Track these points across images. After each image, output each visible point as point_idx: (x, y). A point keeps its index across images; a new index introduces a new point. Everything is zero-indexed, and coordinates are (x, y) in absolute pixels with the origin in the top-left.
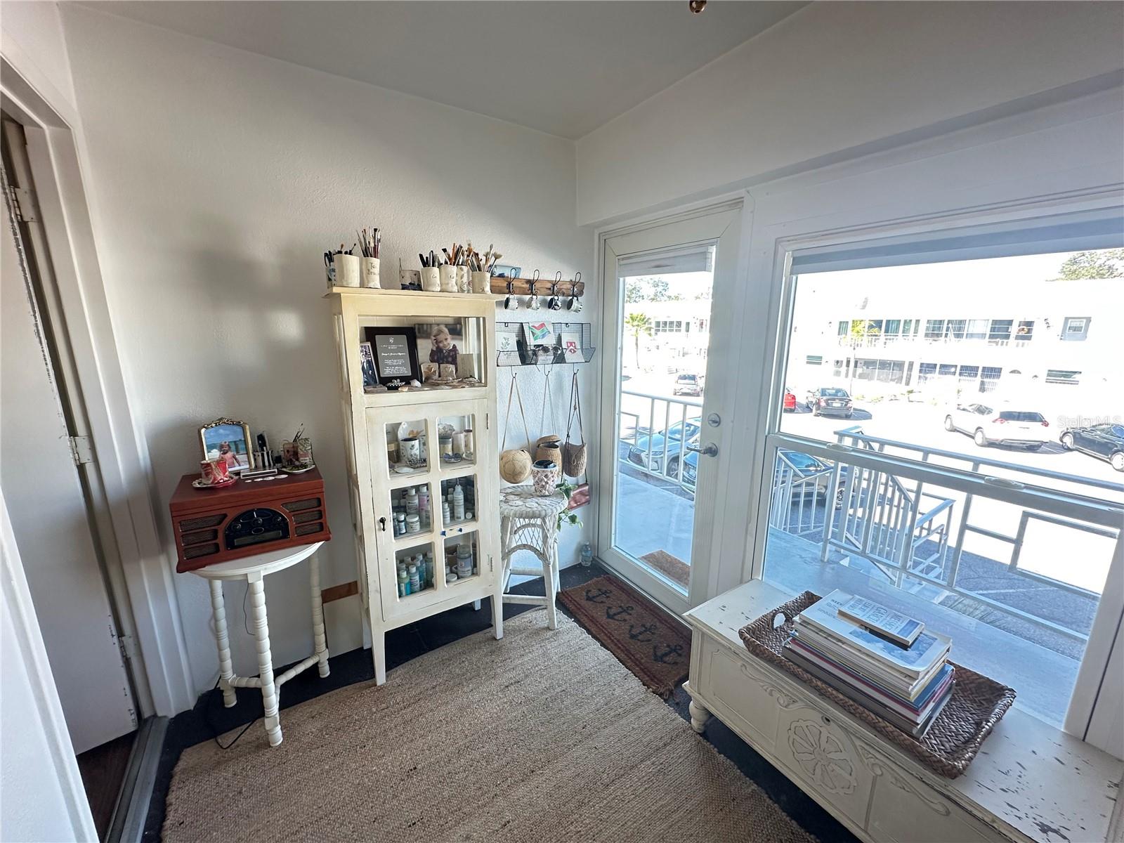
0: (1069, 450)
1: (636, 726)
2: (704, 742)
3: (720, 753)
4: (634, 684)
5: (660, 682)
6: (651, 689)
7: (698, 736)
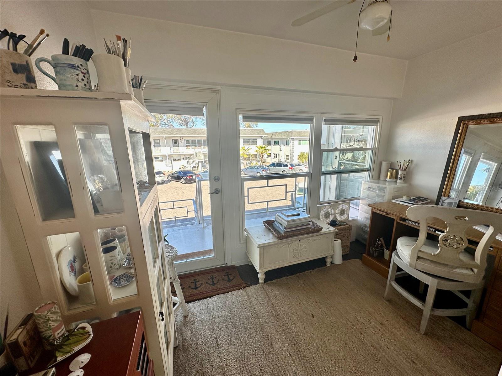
0: (171, 181)
1: (256, 299)
2: (268, 283)
3: (272, 281)
4: (236, 293)
5: (241, 285)
6: (242, 289)
7: (265, 283)
